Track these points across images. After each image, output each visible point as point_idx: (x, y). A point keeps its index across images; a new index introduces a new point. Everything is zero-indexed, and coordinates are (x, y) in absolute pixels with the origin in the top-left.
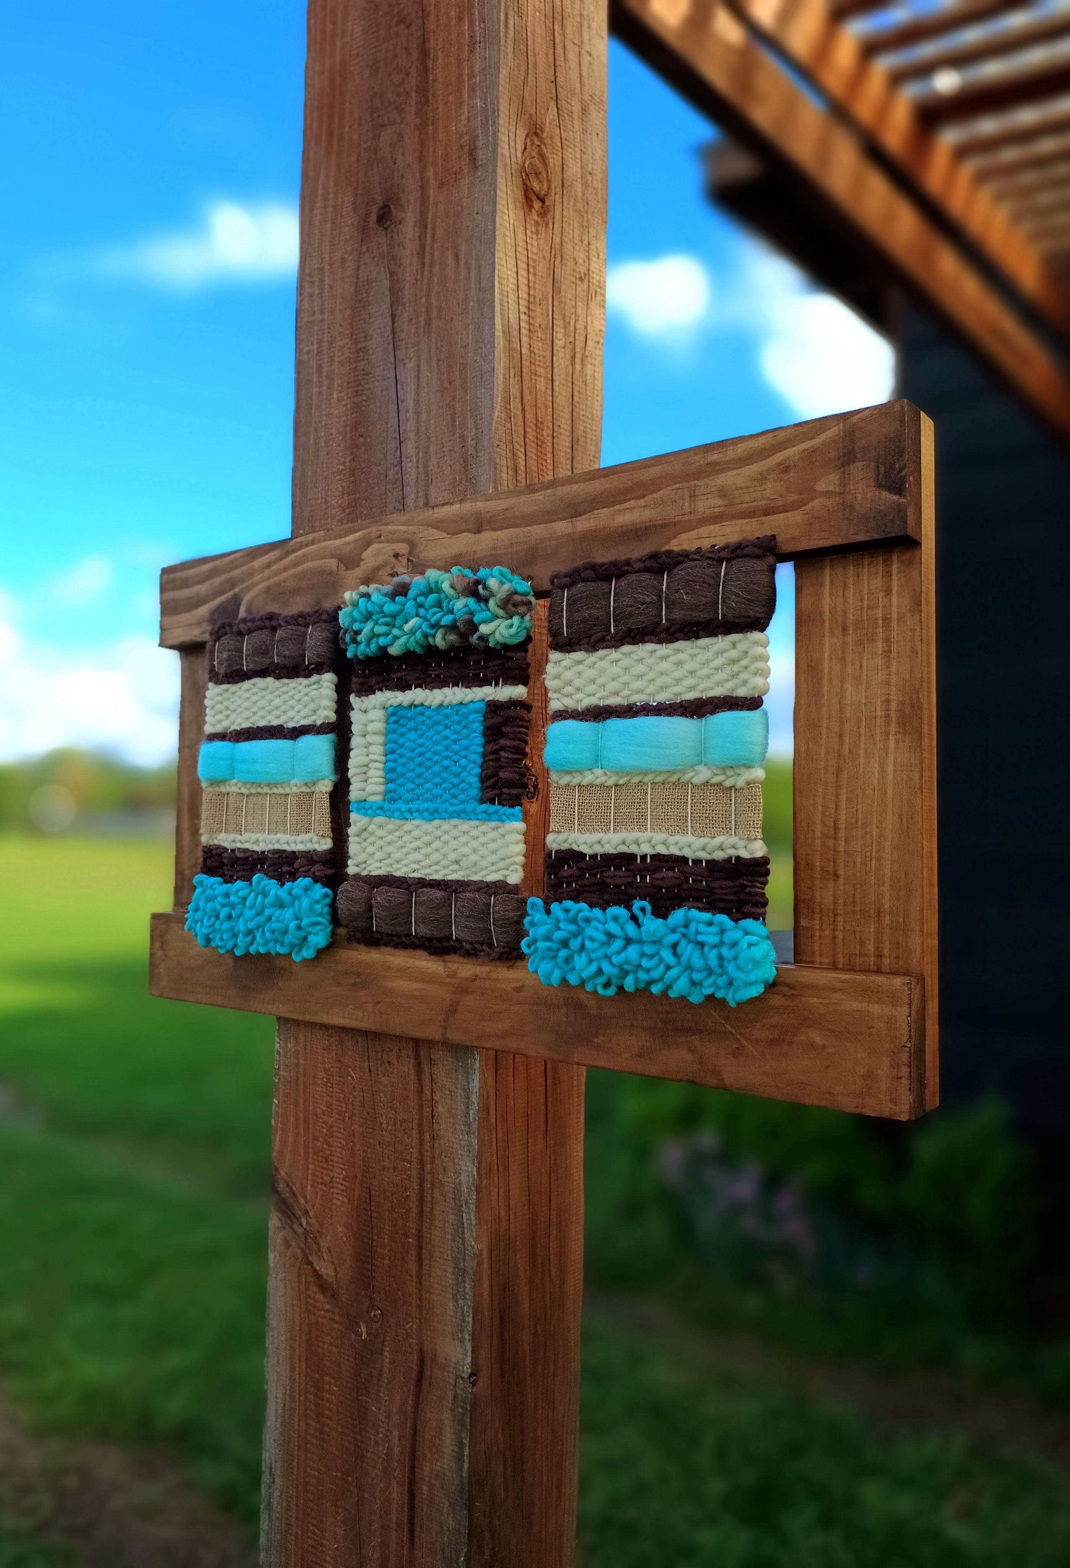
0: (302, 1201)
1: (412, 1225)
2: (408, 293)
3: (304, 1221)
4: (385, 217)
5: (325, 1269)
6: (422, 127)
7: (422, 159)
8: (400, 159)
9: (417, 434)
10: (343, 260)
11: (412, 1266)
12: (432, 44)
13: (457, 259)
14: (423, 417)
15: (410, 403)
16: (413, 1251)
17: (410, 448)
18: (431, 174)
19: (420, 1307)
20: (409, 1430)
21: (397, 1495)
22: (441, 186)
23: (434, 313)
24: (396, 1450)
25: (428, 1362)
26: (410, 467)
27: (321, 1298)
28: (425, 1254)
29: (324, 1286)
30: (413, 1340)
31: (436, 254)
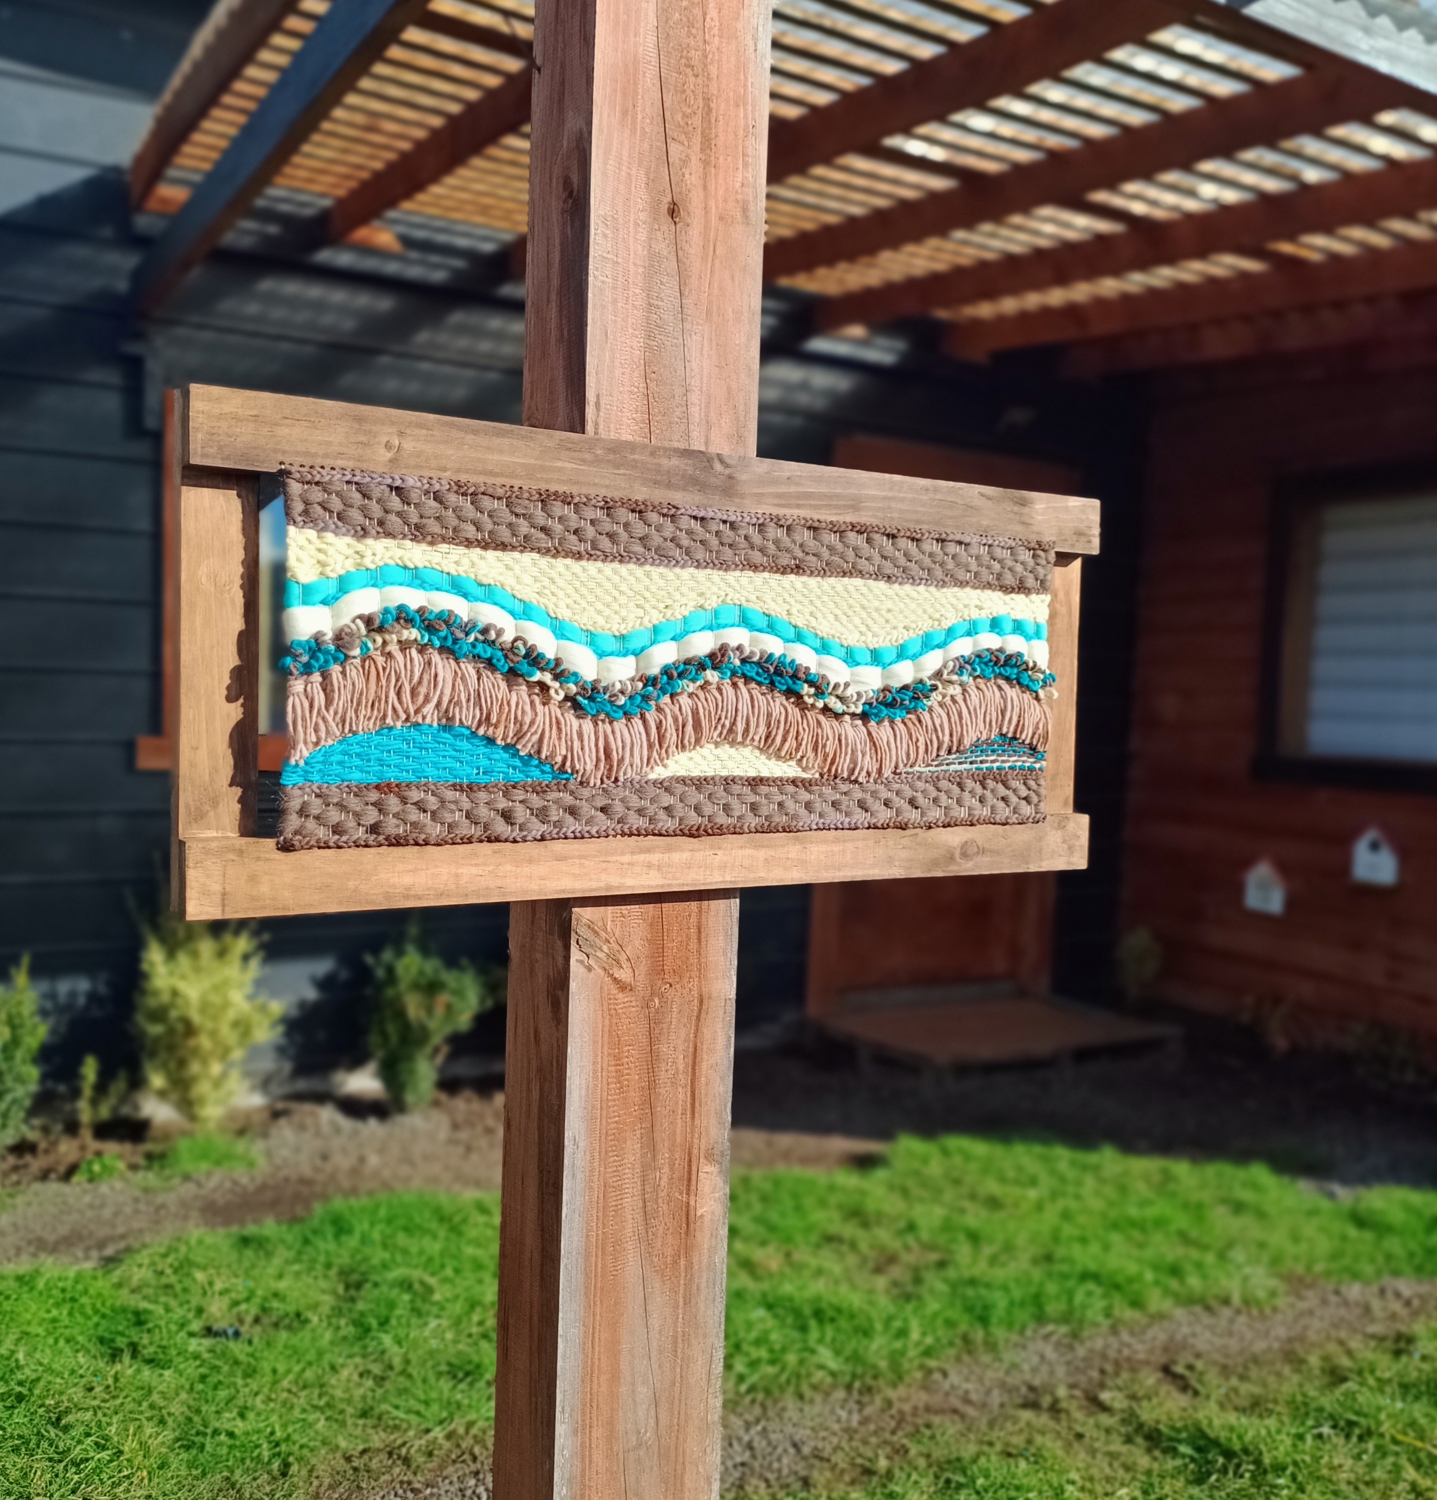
0: (603, 934)
1: (693, 920)
2: (694, 282)
3: (605, 948)
4: (673, 211)
5: (624, 975)
6: (706, 163)
7: (705, 187)
8: (687, 176)
9: (701, 390)
10: (637, 225)
11: (693, 946)
12: (713, 105)
13: (733, 278)
14: (705, 380)
15: (694, 365)
16: (694, 936)
17: (694, 398)
18: (712, 203)
19: (699, 970)
20: (691, 1050)
21: (682, 1095)
22: (721, 218)
23: (715, 308)
24: (681, 1067)
25: (705, 1001)
26: (694, 410)
27: (621, 995)
28: (703, 935)
29: (623, 987)
30: (695, 993)
31: (717, 266)
